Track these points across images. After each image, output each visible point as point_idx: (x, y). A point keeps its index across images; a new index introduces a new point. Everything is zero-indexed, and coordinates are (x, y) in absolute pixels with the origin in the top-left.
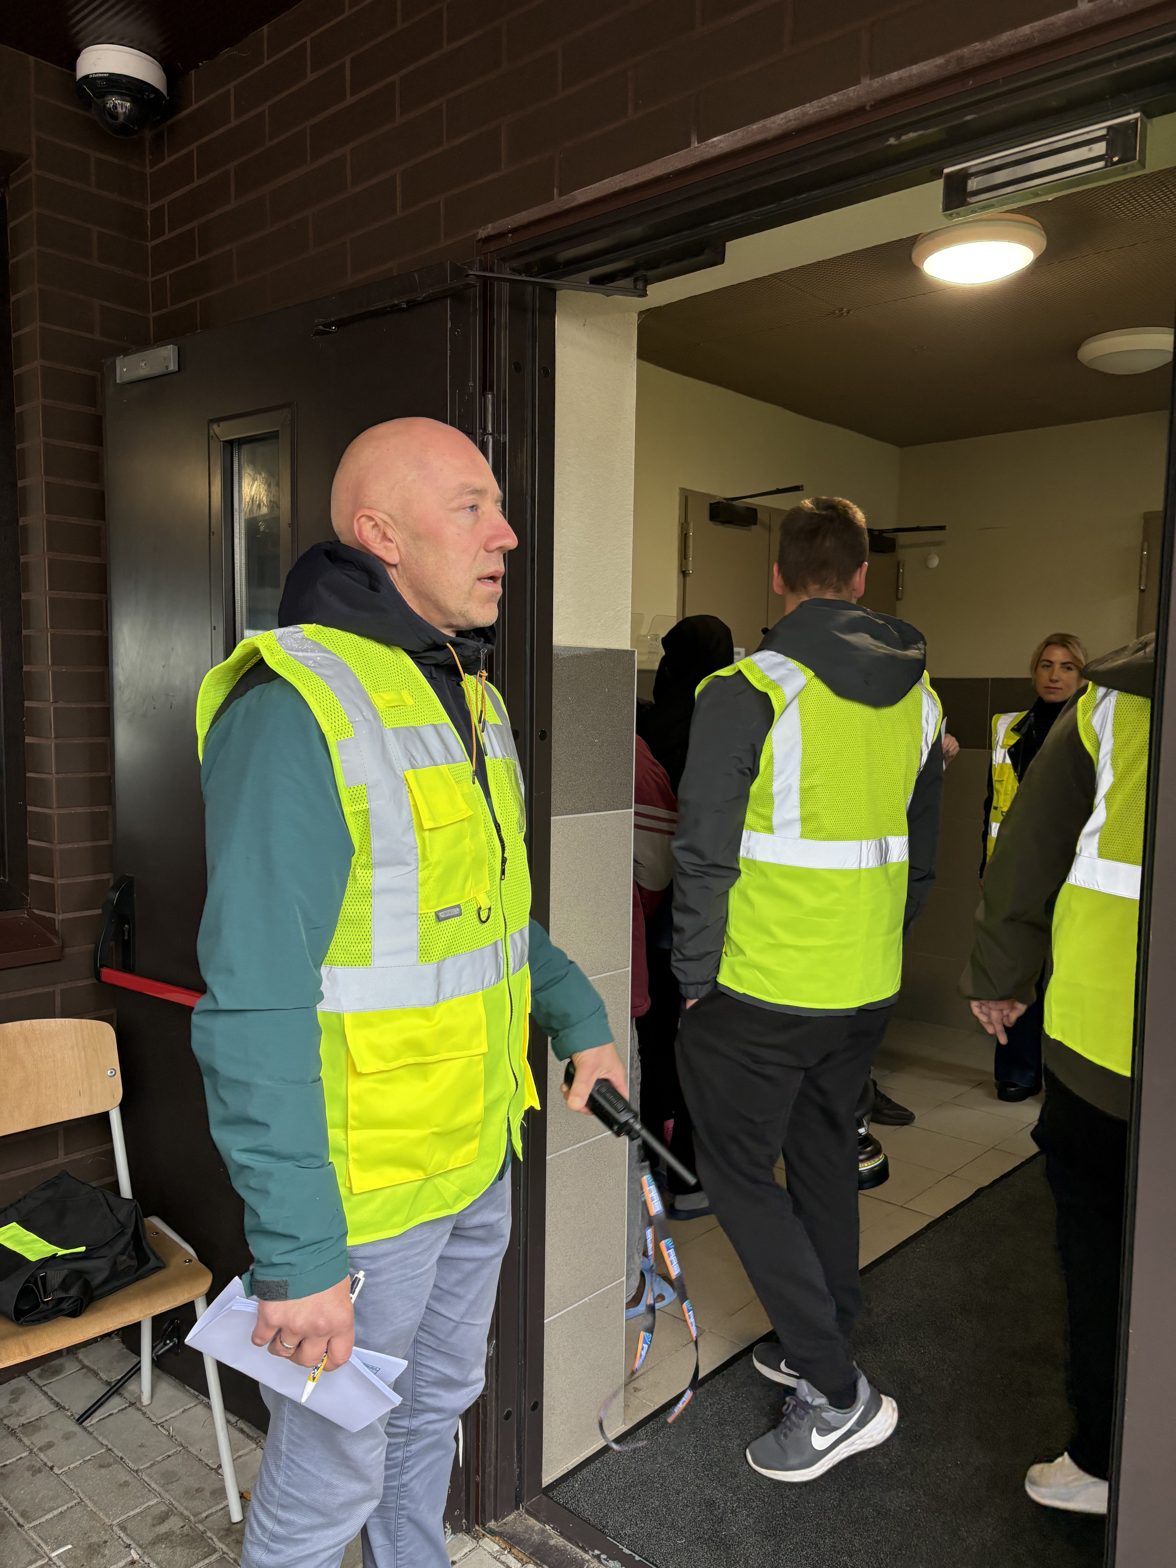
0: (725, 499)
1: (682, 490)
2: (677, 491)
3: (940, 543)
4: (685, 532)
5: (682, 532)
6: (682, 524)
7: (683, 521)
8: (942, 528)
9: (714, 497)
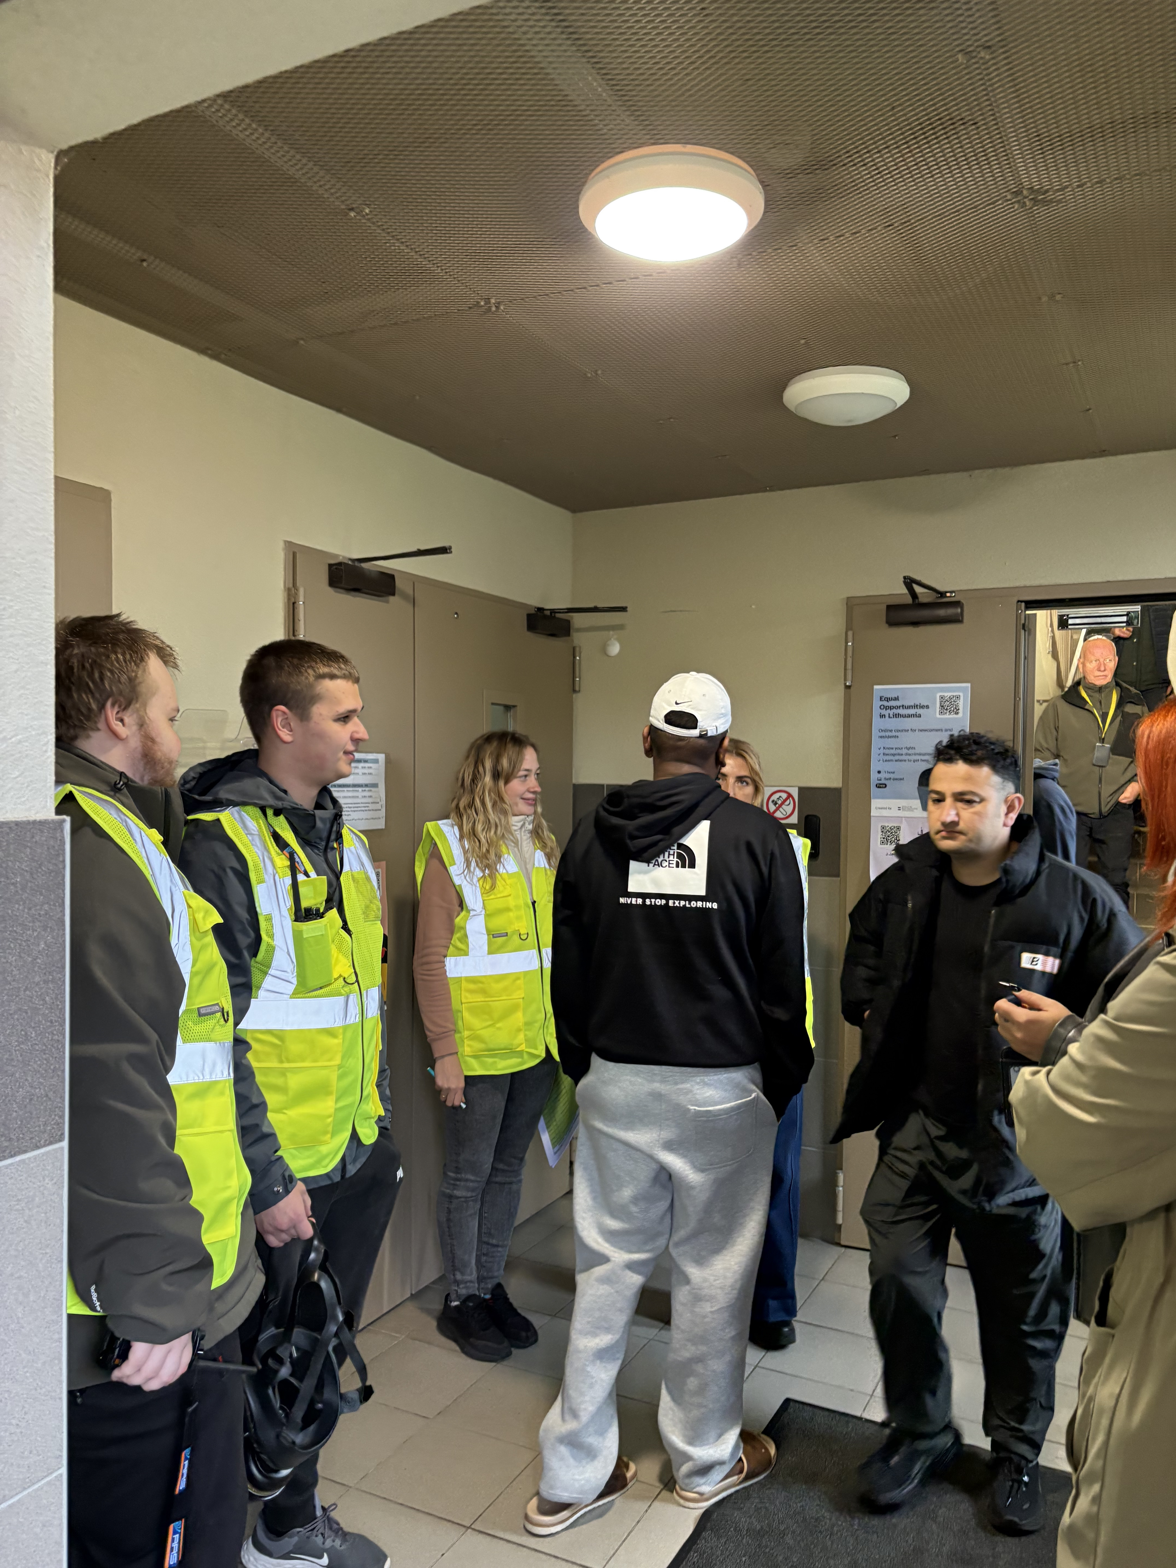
0: (350, 559)
1: (289, 544)
2: (281, 545)
3: (621, 627)
4: (293, 600)
5: (289, 599)
6: (289, 590)
7: (291, 586)
8: (623, 609)
9: (337, 556)
